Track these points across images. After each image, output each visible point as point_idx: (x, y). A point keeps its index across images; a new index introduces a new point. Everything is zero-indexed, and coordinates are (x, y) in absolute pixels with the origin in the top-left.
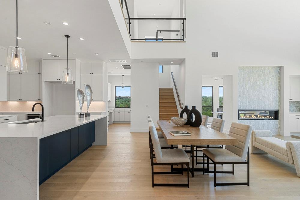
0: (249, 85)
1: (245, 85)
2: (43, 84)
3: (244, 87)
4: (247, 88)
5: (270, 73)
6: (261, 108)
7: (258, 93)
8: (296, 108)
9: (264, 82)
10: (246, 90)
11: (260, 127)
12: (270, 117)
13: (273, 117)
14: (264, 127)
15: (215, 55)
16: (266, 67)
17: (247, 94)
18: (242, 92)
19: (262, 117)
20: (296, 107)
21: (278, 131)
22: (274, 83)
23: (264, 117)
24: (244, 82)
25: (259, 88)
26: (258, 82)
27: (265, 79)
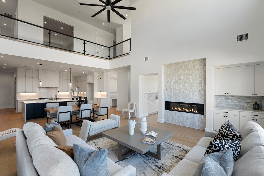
0: (174, 80)
1: (171, 80)
2: (87, 85)
3: (170, 82)
4: (173, 83)
5: (194, 67)
6: (185, 101)
7: (182, 87)
8: (246, 104)
9: (188, 77)
10: (172, 84)
11: (184, 119)
12: (193, 111)
13: (197, 111)
14: (188, 119)
15: (147, 59)
16: (189, 61)
17: (173, 88)
18: (168, 86)
19: (186, 110)
20: (246, 102)
21: (203, 126)
22: (199, 77)
23: (188, 110)
24: (170, 77)
25: (183, 82)
26: (182, 77)
27: (190, 73)
